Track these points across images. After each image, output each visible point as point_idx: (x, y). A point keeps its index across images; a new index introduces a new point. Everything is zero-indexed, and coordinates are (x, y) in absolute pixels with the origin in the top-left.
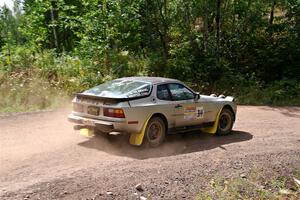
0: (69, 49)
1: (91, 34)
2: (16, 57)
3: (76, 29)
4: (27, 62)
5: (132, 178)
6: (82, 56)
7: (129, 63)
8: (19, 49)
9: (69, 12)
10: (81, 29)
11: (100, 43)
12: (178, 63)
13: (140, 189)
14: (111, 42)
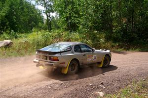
0: (75, 31)
1: (83, 25)
2: (56, 34)
3: (77, 23)
4: (60, 36)
5: (99, 79)
6: (80, 33)
7: (98, 36)
8: (57, 31)
9: (75, 17)
10: (79, 23)
11: (86, 28)
12: (116, 35)
13: (102, 84)
14: (91, 27)
